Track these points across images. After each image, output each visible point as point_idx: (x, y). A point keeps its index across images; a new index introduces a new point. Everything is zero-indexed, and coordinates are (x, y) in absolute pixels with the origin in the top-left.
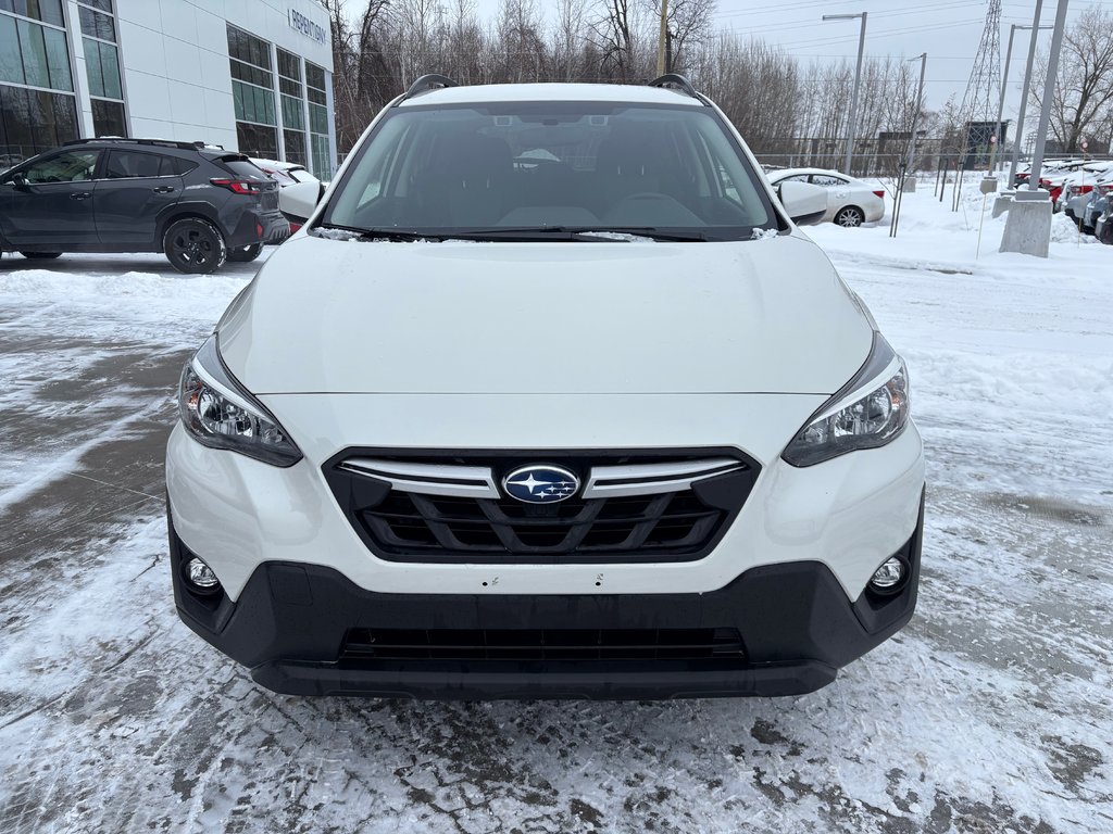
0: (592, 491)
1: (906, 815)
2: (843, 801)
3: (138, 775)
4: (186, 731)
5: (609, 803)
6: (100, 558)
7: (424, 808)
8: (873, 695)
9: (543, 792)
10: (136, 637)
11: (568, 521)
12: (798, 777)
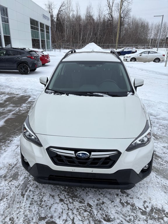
0: (92, 157)
1: (146, 210)
2: (135, 207)
3: (15, 192)
4: (23, 184)
5: (94, 204)
6: (8, 145)
7: (62, 203)
8: (143, 184)
9: (83, 201)
10: (15, 163)
11: (87, 161)
12: (127, 201)
